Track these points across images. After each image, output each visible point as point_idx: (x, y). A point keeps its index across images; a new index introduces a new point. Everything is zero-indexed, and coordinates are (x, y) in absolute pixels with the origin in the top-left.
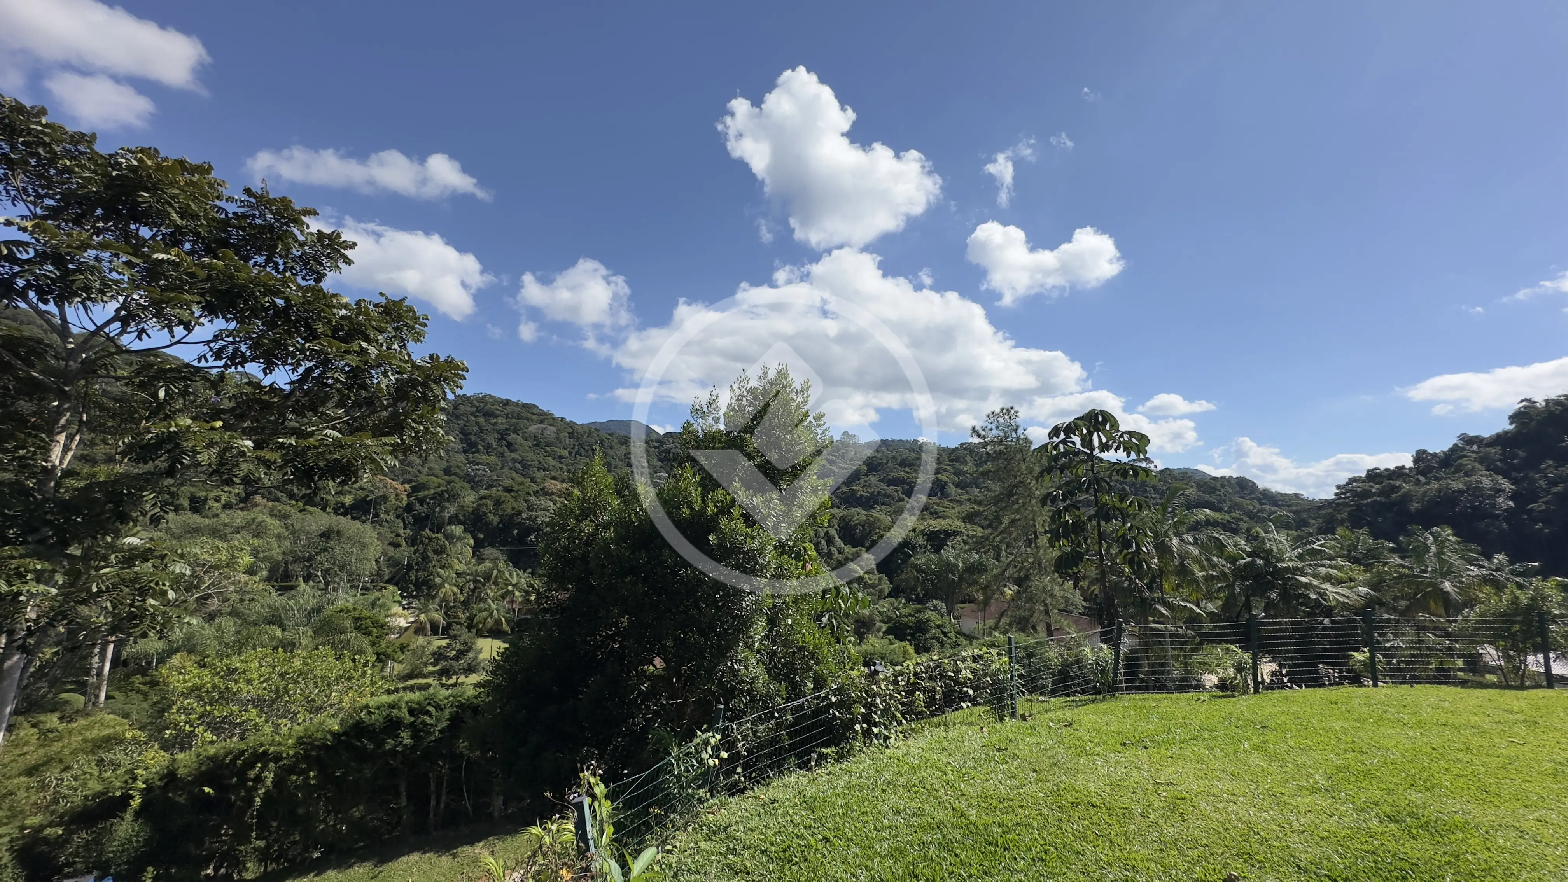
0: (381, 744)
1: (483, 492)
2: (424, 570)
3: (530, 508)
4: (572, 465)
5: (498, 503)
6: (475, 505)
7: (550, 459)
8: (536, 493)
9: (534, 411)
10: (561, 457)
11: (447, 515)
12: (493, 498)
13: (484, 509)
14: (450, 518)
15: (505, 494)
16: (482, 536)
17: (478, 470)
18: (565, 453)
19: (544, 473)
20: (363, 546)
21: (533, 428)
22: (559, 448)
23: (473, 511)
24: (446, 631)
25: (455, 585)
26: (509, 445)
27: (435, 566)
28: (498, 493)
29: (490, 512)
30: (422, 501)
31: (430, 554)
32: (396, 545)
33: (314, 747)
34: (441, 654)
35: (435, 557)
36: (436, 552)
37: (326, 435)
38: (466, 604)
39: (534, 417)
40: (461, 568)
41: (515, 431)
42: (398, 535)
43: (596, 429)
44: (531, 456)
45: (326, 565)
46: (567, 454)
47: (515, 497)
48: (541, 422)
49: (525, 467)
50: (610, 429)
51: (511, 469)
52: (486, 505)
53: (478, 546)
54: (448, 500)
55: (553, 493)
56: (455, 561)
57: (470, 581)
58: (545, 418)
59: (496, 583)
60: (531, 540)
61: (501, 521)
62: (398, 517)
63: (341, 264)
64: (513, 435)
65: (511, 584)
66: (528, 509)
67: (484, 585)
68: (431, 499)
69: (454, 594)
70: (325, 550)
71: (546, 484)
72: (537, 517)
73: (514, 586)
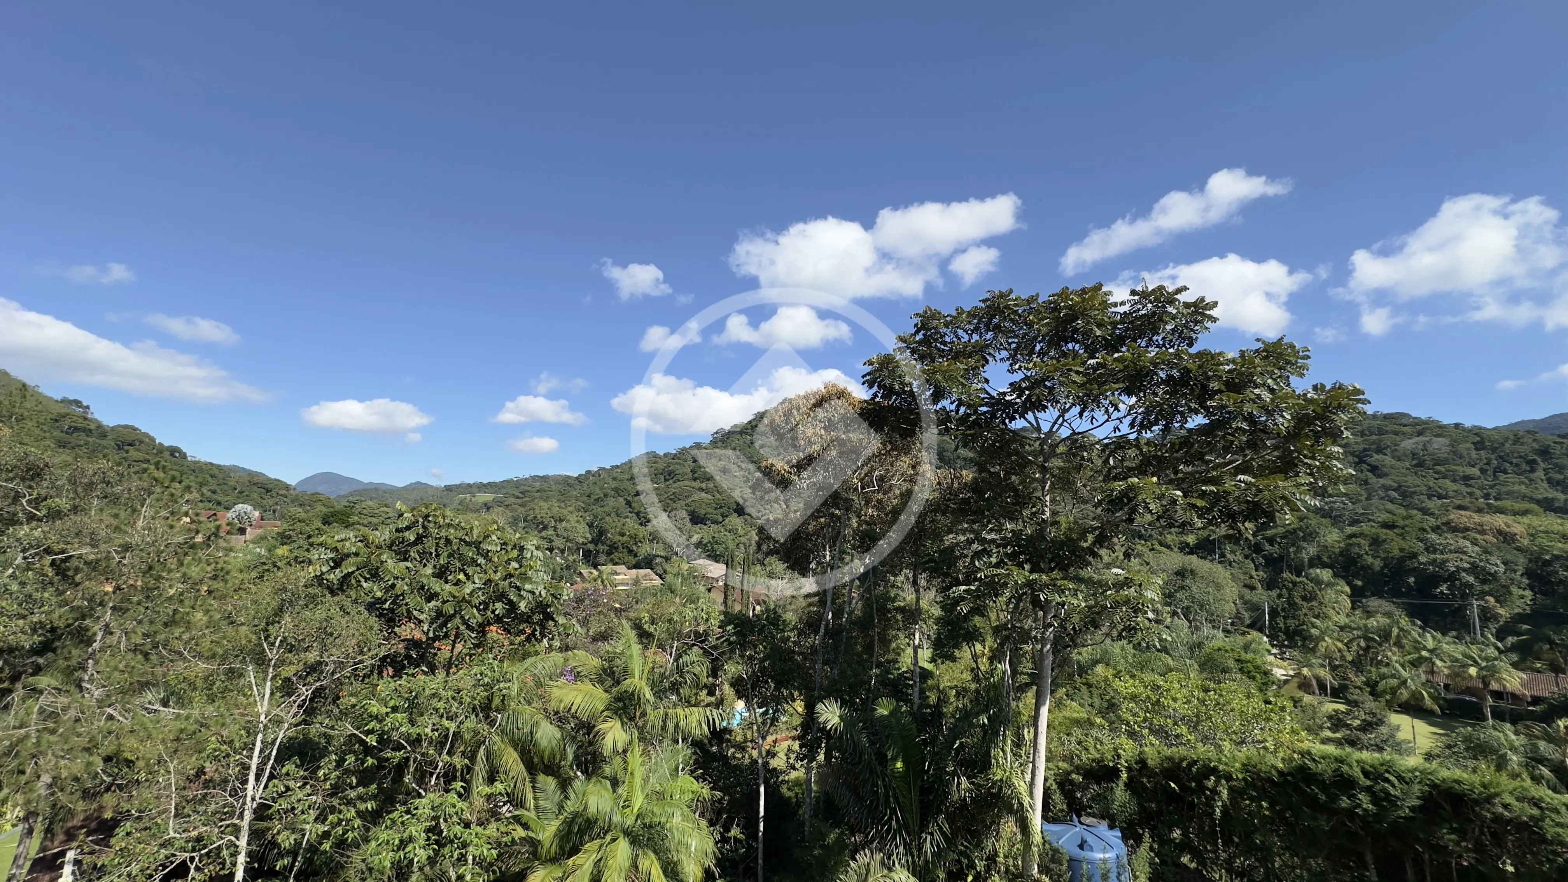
0: (1334, 799)
1: (1349, 530)
2: (1294, 618)
3: (1431, 549)
4: (1492, 487)
5: (1376, 542)
6: (1342, 545)
7: (1447, 481)
8: (1436, 529)
9: (1404, 421)
10: (1466, 478)
11: (1305, 556)
12: (1366, 536)
13: (1357, 550)
14: (1311, 560)
15: (1385, 531)
16: (1360, 583)
17: (1334, 502)
18: (1475, 471)
19: (1440, 502)
20: (1219, 587)
21: (1408, 444)
22: (1461, 465)
23: (1341, 552)
24: (1338, 693)
25: (1338, 640)
26: (1374, 469)
27: (1306, 615)
28: (1374, 530)
29: (1367, 553)
30: (1271, 541)
31: (1298, 601)
32: (1252, 588)
33: (1261, 779)
34: (1339, 720)
35: (1304, 603)
36: (1304, 598)
37: (1240, 481)
38: (1357, 665)
39: (1405, 429)
40: (1343, 620)
41: (1379, 451)
42: (1251, 577)
43: (1529, 432)
44: (1411, 480)
45: (1186, 603)
46: (1478, 473)
47: (1402, 535)
48: (1420, 434)
49: (1405, 495)
50: (1559, 427)
51: (1382, 498)
52: (1359, 545)
53: (1357, 595)
54: (1304, 539)
55: (1467, 529)
56: (1332, 611)
57: (1359, 637)
58: (1423, 427)
59: (1398, 644)
60: (1442, 592)
61: (1386, 566)
62: (1246, 557)
63: (1208, 324)
64: (1376, 456)
65: (1425, 648)
66: (1427, 549)
67: (1380, 645)
68: (1282, 538)
69: (1340, 651)
70: (1182, 588)
71: (1452, 517)
72: (1447, 561)
73: (1431, 651)
